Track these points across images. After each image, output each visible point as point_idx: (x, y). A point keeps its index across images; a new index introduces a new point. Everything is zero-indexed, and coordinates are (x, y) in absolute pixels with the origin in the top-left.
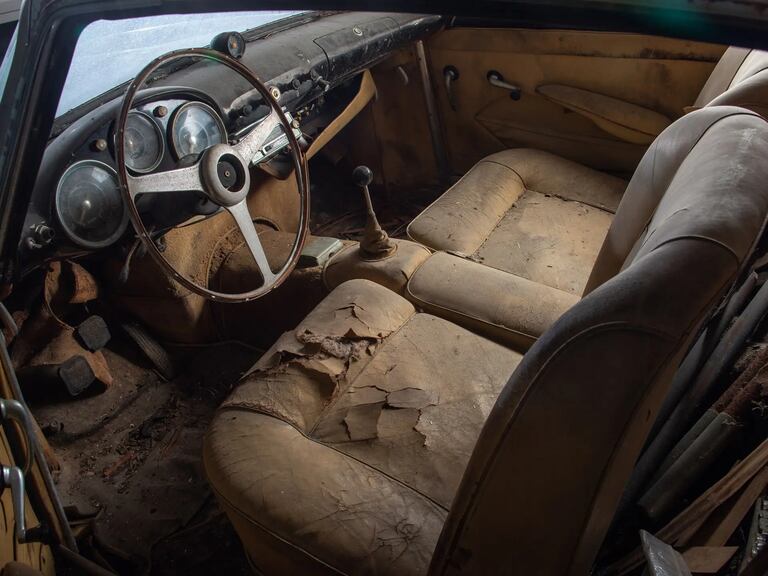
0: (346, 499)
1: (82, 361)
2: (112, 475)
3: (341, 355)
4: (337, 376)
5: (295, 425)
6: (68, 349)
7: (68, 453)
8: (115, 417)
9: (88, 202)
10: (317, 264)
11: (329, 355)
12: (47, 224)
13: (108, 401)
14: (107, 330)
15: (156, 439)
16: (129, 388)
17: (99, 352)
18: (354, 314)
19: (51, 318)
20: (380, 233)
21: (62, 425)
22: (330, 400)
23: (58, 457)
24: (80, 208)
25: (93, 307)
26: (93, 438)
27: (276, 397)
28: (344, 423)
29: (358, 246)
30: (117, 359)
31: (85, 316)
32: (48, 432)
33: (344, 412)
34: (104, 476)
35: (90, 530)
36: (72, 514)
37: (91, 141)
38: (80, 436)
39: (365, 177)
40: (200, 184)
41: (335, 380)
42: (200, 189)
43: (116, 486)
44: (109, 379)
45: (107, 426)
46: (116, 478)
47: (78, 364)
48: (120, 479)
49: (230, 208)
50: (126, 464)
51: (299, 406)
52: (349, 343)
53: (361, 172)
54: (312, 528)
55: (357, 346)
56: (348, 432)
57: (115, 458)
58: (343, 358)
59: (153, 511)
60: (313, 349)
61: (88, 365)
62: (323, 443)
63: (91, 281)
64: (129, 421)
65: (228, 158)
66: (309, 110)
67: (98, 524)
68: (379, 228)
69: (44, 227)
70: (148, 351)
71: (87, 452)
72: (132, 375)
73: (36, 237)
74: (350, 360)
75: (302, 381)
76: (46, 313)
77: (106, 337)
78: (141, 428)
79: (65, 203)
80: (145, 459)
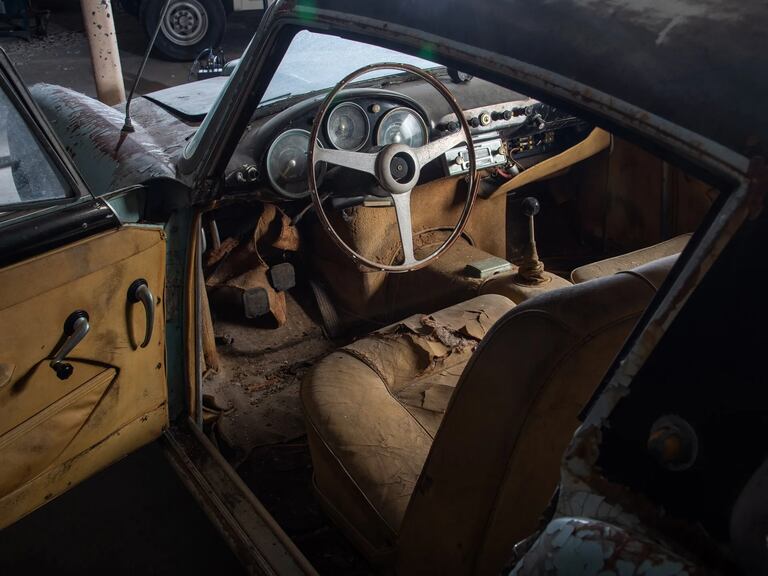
0: (391, 442)
1: (264, 293)
2: (253, 391)
3: (448, 343)
4: (436, 357)
5: (384, 380)
6: (258, 280)
7: (229, 363)
8: (275, 350)
9: (294, 162)
10: (479, 277)
11: (438, 340)
12: (257, 168)
13: (275, 337)
14: (294, 279)
15: (299, 379)
16: (296, 333)
17: (282, 294)
18: (478, 318)
19: (255, 253)
20: (536, 263)
21: (233, 340)
22: (421, 374)
23: (220, 362)
24: (287, 163)
25: (290, 257)
26: (253, 360)
27: (380, 354)
28: (423, 394)
29: (516, 272)
30: (296, 307)
31: (280, 261)
32: (219, 341)
33: (429, 386)
34: (247, 389)
35: (216, 419)
36: (208, 402)
37: (310, 115)
38: (243, 354)
39: (531, 208)
40: (373, 167)
41: (431, 359)
42: (372, 172)
43: (252, 399)
44: (283, 318)
45: (266, 355)
46: (255, 394)
47: (260, 294)
48: (258, 395)
49: (394, 196)
50: (267, 387)
51: (394, 368)
52: (459, 337)
53: (528, 202)
54: (353, 448)
55: (465, 342)
56: (423, 401)
57: (262, 381)
58: (448, 346)
59: (269, 425)
60: (427, 331)
61: (267, 298)
62: (401, 402)
63: (295, 234)
64: (285, 358)
65: (404, 156)
66: (534, 145)
67: (224, 418)
68: (536, 257)
69: (253, 168)
70: (322, 309)
71: (243, 369)
72: (304, 324)
73: (245, 174)
74: (454, 350)
75: (407, 351)
76: (252, 247)
77: (291, 283)
78: (291, 366)
79: (276, 156)
80: (283, 389)
